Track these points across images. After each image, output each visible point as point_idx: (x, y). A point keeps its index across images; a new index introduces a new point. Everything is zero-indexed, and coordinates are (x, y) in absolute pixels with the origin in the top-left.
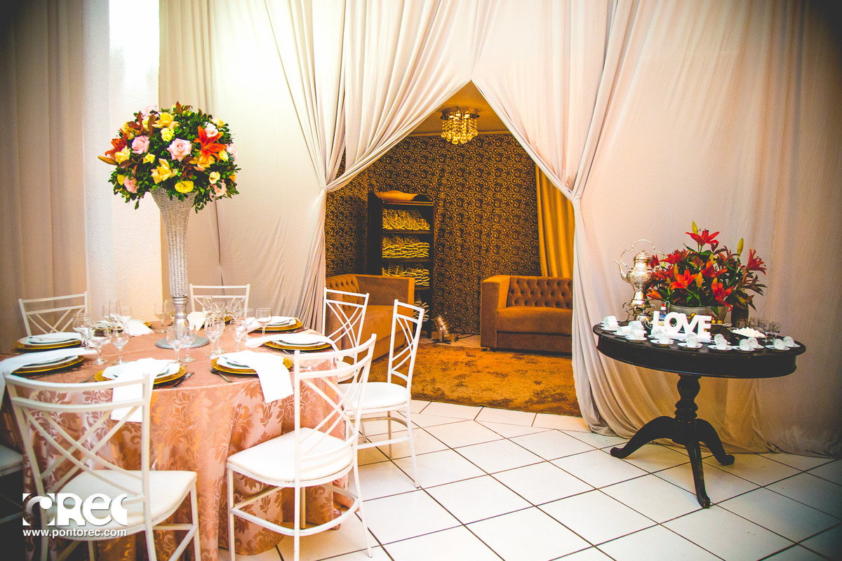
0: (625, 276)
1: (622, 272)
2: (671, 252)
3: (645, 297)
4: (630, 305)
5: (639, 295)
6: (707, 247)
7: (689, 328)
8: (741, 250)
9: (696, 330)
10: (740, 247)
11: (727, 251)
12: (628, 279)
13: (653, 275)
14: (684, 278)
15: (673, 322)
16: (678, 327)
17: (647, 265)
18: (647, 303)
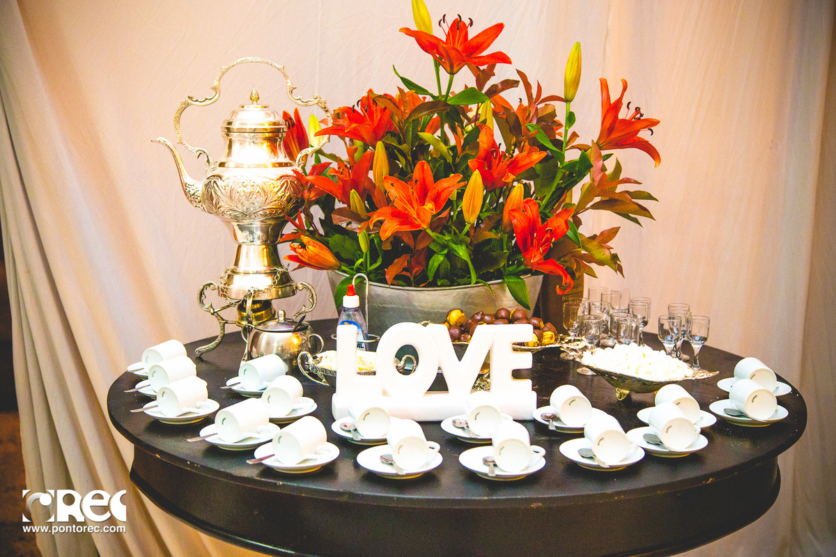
0: (198, 187)
1: (187, 179)
2: (351, 98)
3: (274, 258)
4: (223, 293)
5: (254, 257)
6: (465, 78)
7: (461, 373)
8: (576, 82)
9: (482, 381)
10: (570, 75)
11: (528, 86)
12: (209, 199)
13: (299, 182)
14: (413, 191)
15: (408, 356)
16: (424, 374)
17: (274, 150)
18: (284, 280)
